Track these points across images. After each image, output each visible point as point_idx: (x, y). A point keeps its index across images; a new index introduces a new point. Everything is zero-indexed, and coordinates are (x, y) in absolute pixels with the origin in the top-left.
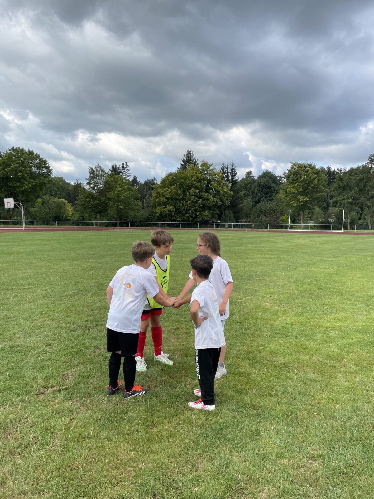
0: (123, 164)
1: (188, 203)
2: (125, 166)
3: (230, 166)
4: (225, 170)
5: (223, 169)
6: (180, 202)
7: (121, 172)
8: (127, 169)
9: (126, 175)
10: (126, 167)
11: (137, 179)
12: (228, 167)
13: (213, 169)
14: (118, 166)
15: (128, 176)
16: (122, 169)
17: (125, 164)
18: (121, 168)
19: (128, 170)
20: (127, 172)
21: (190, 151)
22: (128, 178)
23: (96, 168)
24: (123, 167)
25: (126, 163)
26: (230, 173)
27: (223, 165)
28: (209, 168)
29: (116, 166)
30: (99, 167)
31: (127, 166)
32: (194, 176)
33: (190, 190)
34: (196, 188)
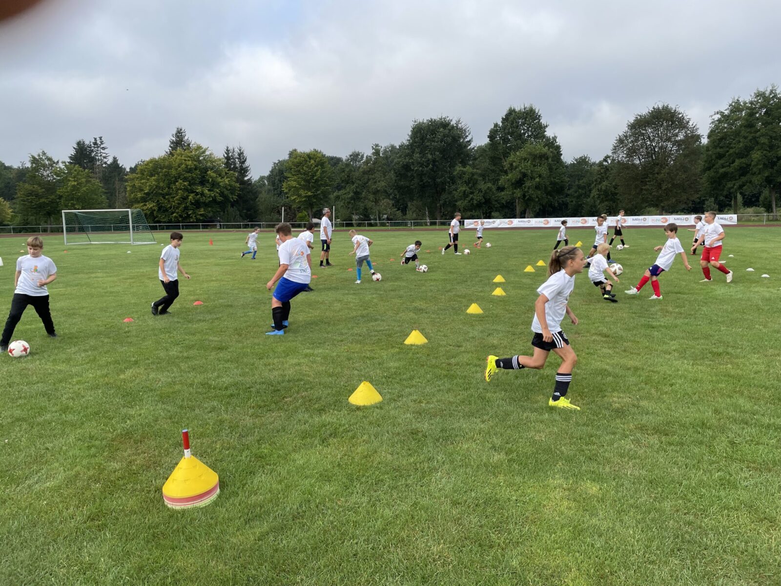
0: (95, 139)
1: (175, 199)
2: (98, 142)
3: (237, 150)
4: (230, 154)
5: (228, 154)
6: (165, 198)
7: (92, 151)
8: (102, 146)
9: (101, 156)
10: (100, 143)
11: (118, 162)
12: (234, 151)
13: (210, 154)
14: (87, 143)
15: (105, 157)
16: (94, 147)
17: (98, 139)
18: (93, 145)
19: (104, 148)
20: (102, 151)
21: (181, 130)
22: (105, 160)
23: (39, 155)
24: (95, 143)
25: (101, 138)
26: (238, 158)
27: (228, 147)
28: (204, 152)
29: (83, 142)
30: (44, 154)
31: (102, 143)
32: (182, 164)
33: (177, 182)
34: (185, 179)
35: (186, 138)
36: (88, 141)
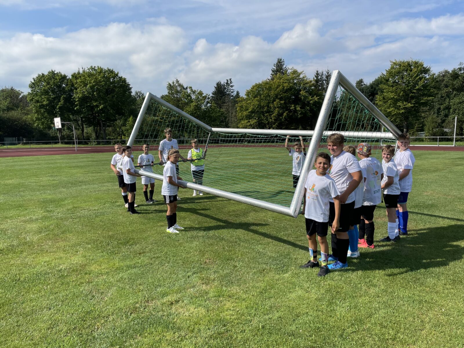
0: (227, 80)
1: (272, 116)
2: (229, 82)
3: (325, 73)
4: (319, 77)
5: (317, 77)
6: (264, 116)
7: (225, 88)
8: (231, 85)
9: (230, 91)
10: (230, 83)
11: (240, 95)
12: (322, 74)
13: (304, 77)
14: (222, 83)
15: (232, 92)
16: (226, 86)
17: (229, 80)
18: (226, 85)
19: (232, 86)
20: (231, 88)
21: (281, 60)
22: (232, 94)
23: (173, 83)
24: (227, 83)
25: (230, 79)
26: (325, 80)
27: (317, 71)
28: (299, 75)
29: (220, 83)
30: (178, 82)
31: (231, 83)
32: (279, 86)
33: (275, 101)
34: (281, 99)
35: (284, 66)
36: (223, 82)
